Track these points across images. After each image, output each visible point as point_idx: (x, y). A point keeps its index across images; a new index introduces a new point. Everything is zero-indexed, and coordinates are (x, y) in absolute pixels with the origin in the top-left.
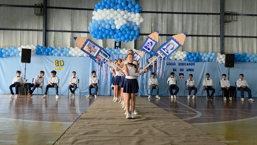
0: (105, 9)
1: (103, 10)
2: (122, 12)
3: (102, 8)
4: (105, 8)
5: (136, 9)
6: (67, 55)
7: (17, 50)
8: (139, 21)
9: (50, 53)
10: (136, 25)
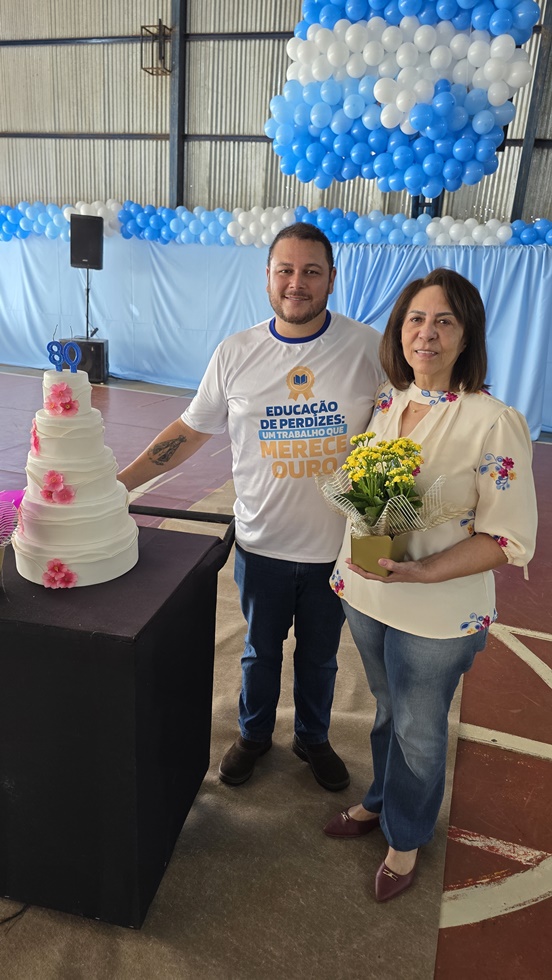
0: (339, 24)
1: (331, 28)
2: (421, 35)
3: (327, 18)
4: (344, 15)
5: (496, 9)
6: (222, 238)
7: (61, 220)
8: (502, 78)
9: (164, 233)
10: (489, 107)
